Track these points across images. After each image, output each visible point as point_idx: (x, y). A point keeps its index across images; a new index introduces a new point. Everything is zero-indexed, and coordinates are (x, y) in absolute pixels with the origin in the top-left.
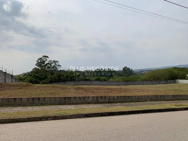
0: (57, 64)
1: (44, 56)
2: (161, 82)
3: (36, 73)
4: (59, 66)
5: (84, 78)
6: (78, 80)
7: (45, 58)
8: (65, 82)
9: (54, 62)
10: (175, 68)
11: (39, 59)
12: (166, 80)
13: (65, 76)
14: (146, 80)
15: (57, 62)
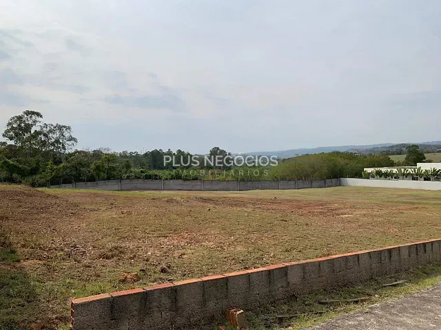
0: (67, 134)
1: (28, 113)
2: (314, 184)
3: (9, 158)
4: (71, 139)
5: (142, 172)
6: (127, 176)
7: (31, 117)
8: (95, 181)
9: (60, 128)
10: (337, 154)
11: (13, 118)
12: (322, 179)
13: (93, 166)
14: (283, 179)
15: (69, 128)
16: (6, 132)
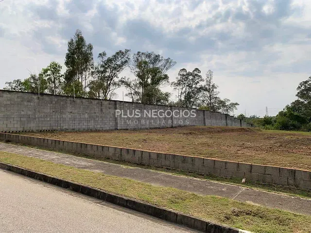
16: (298, 93)
